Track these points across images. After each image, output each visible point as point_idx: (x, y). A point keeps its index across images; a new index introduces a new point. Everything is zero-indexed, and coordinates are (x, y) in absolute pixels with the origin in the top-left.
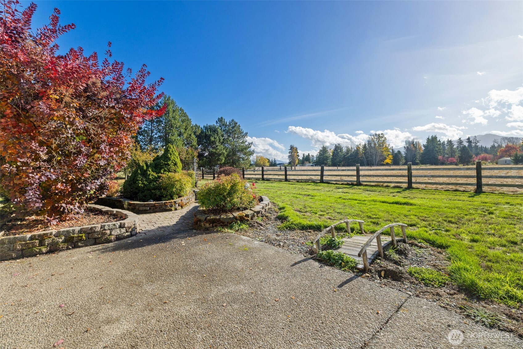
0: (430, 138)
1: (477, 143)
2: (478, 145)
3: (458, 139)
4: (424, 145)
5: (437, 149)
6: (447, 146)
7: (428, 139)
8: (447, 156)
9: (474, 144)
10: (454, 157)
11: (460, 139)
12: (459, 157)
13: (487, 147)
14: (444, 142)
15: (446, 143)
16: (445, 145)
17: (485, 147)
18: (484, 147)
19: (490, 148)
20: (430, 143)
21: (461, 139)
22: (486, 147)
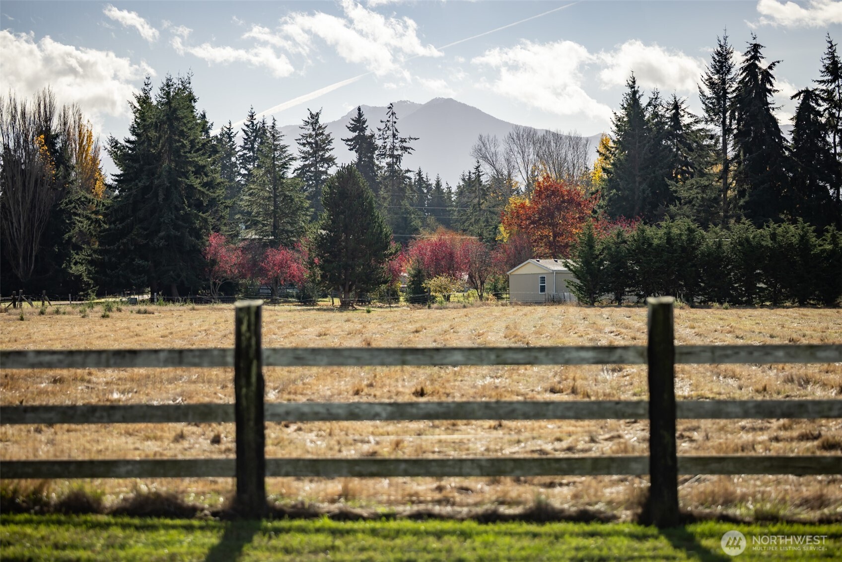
0: (155, 97)
1: (398, 158)
2: (404, 166)
3: (306, 116)
4: (115, 143)
5: (196, 182)
6: (246, 160)
7: (144, 101)
8: (252, 235)
9: (384, 163)
10: (293, 246)
11: (315, 117)
12: (321, 244)
13: (444, 186)
14: (228, 134)
15: (239, 140)
16: (231, 152)
17: (433, 182)
18: (428, 186)
19: (461, 192)
20: (153, 134)
21: (322, 121)
22: (438, 184)
